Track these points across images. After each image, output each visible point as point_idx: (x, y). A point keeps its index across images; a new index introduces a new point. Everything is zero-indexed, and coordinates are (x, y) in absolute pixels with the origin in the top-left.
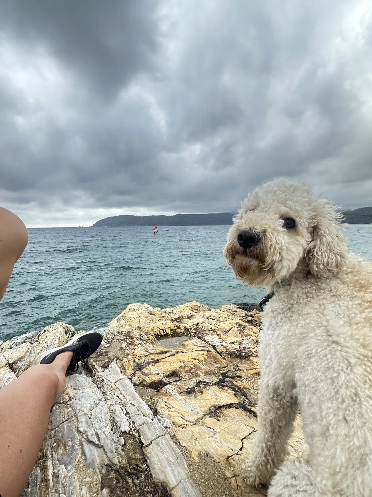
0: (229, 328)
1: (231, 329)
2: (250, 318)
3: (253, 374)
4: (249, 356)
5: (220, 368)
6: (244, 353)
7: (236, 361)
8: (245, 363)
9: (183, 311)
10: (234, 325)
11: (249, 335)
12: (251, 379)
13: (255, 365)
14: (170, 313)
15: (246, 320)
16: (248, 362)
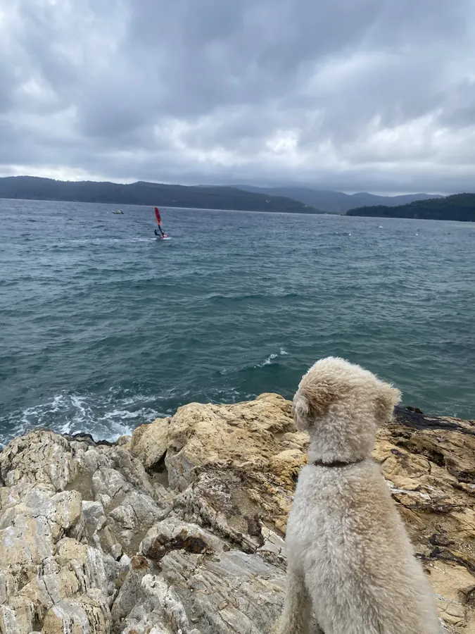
0: (383, 458)
1: (386, 459)
2: (401, 439)
3: (465, 538)
4: (450, 511)
5: (419, 530)
6: (441, 506)
7: (434, 518)
8: (445, 521)
9: (271, 415)
10: (390, 454)
11: (419, 471)
12: (467, 546)
13: (463, 524)
14: (253, 419)
15: (396, 442)
16: (449, 519)
